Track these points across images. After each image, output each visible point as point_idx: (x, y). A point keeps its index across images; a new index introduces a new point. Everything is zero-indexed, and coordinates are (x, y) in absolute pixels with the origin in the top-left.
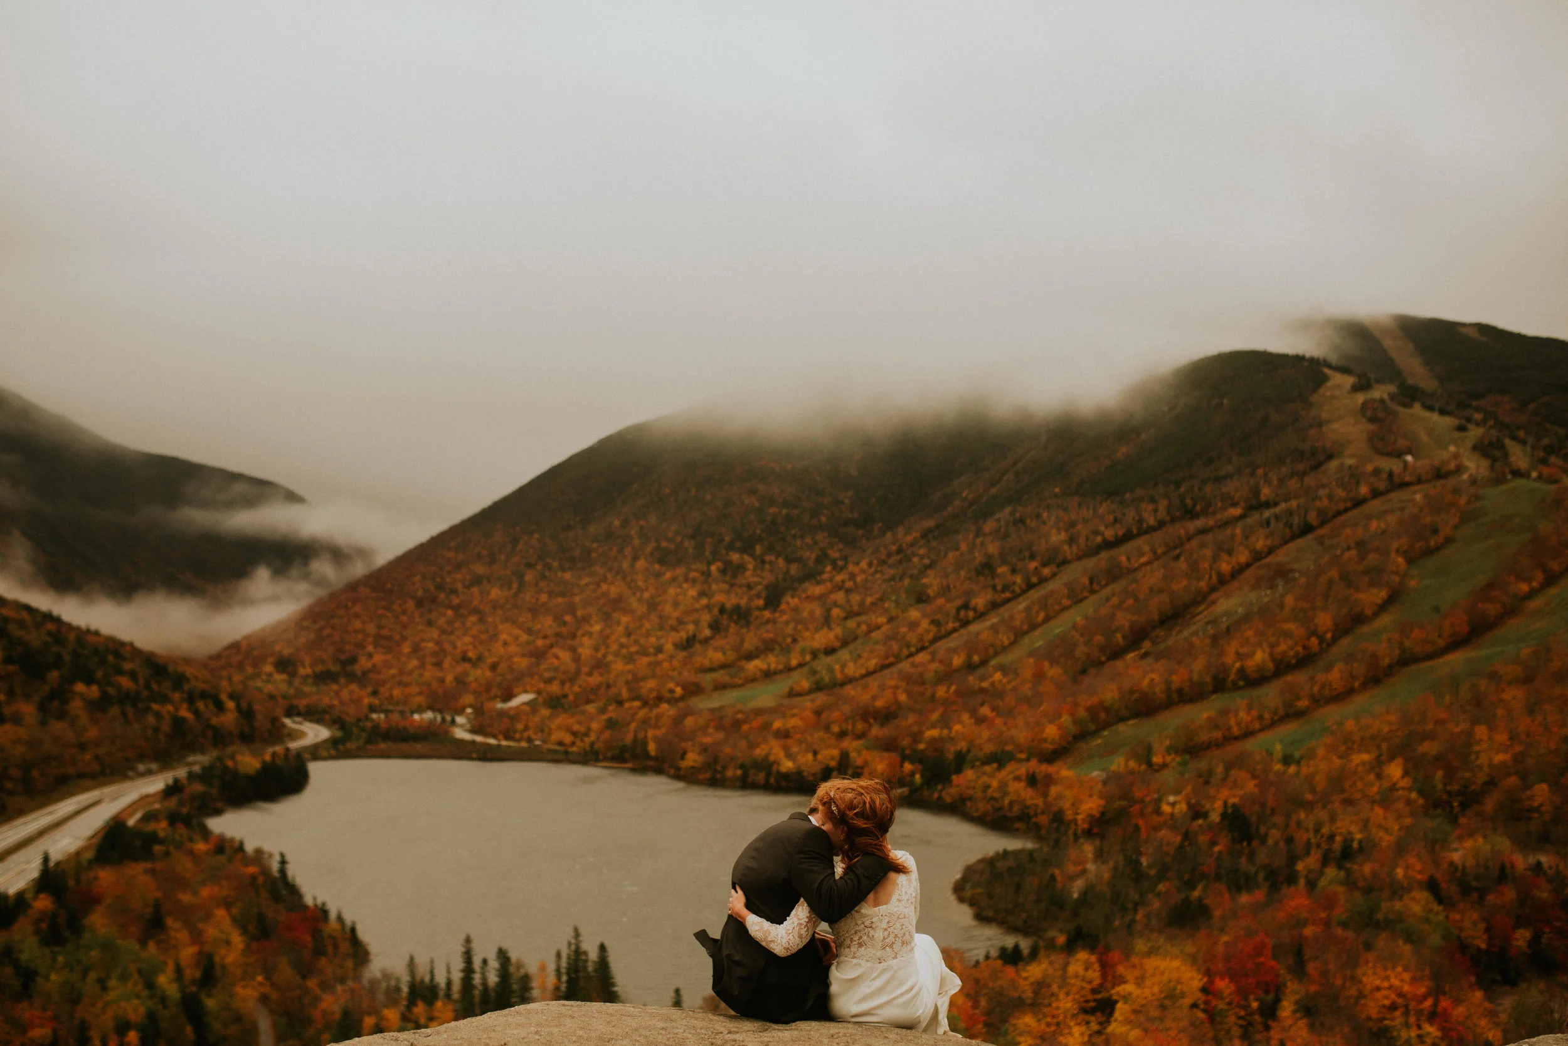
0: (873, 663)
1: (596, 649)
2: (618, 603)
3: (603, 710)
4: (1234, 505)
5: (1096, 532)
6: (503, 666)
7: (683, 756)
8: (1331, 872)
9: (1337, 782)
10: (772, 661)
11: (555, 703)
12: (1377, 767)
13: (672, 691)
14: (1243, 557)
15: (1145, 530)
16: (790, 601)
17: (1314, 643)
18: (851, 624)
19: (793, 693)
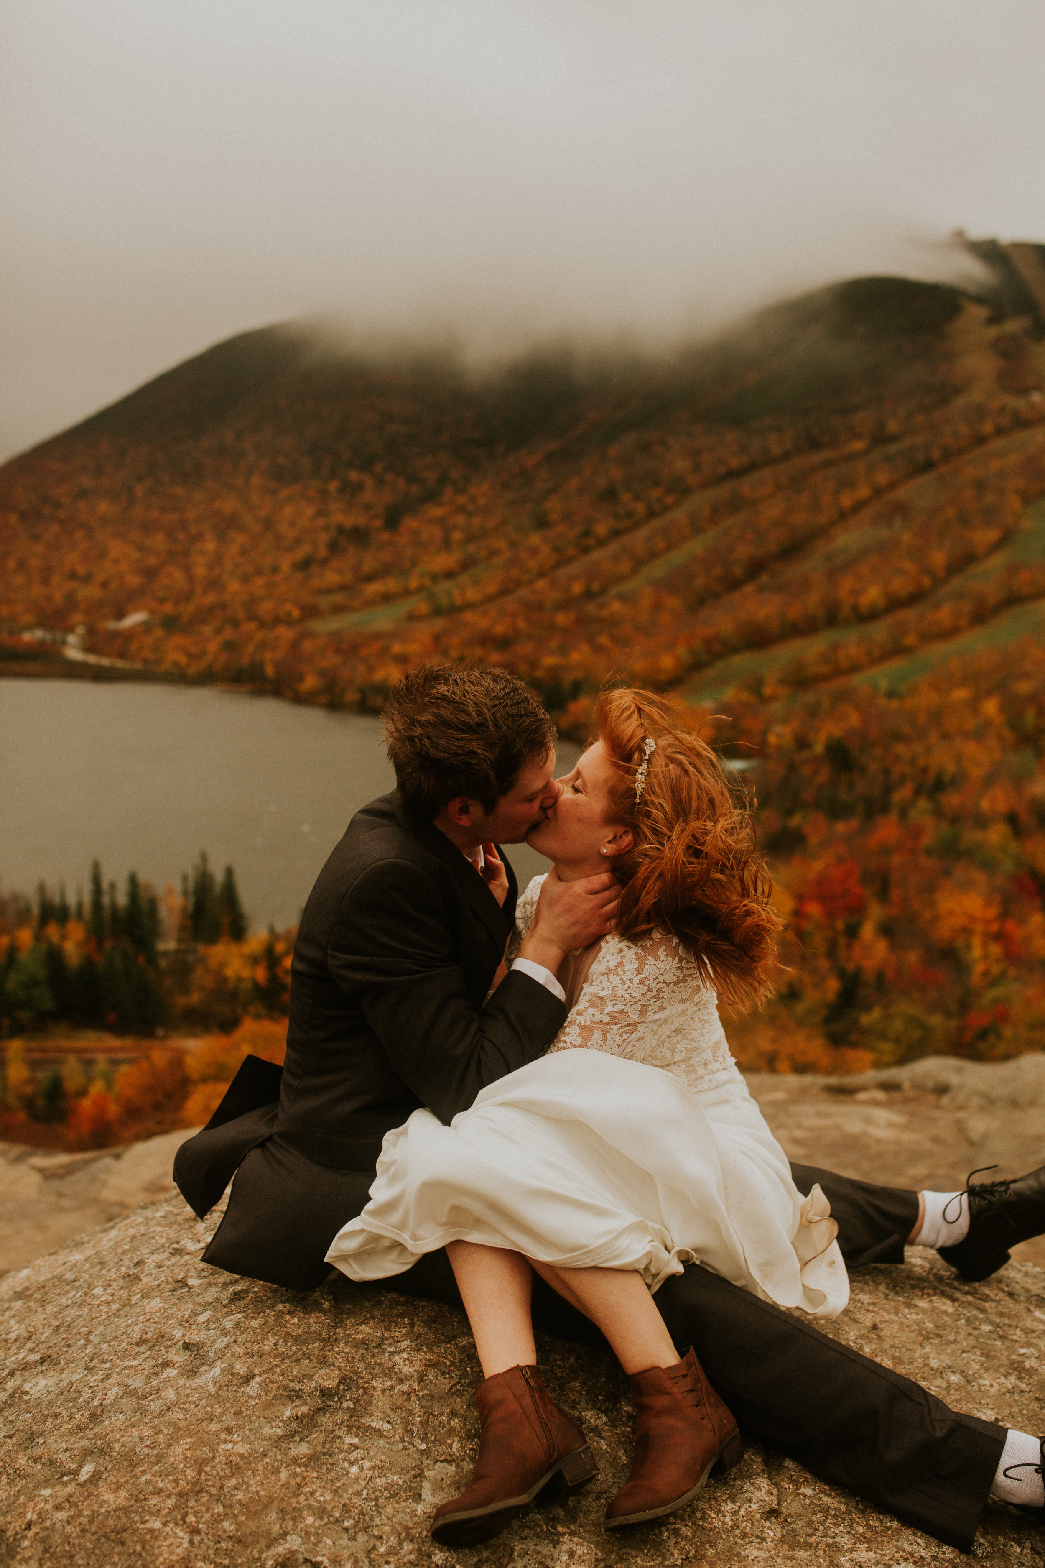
0: (492, 588)
1: (211, 567)
2: (232, 521)
3: (218, 631)
4: (859, 436)
5: (721, 460)
6: (114, 584)
7: (301, 678)
8: (923, 804)
9: (937, 716)
10: (391, 584)
11: (171, 624)
12: (975, 704)
13: (289, 613)
14: (864, 491)
15: (769, 461)
16: (409, 522)
17: (926, 581)
18: (472, 548)
19: (412, 618)
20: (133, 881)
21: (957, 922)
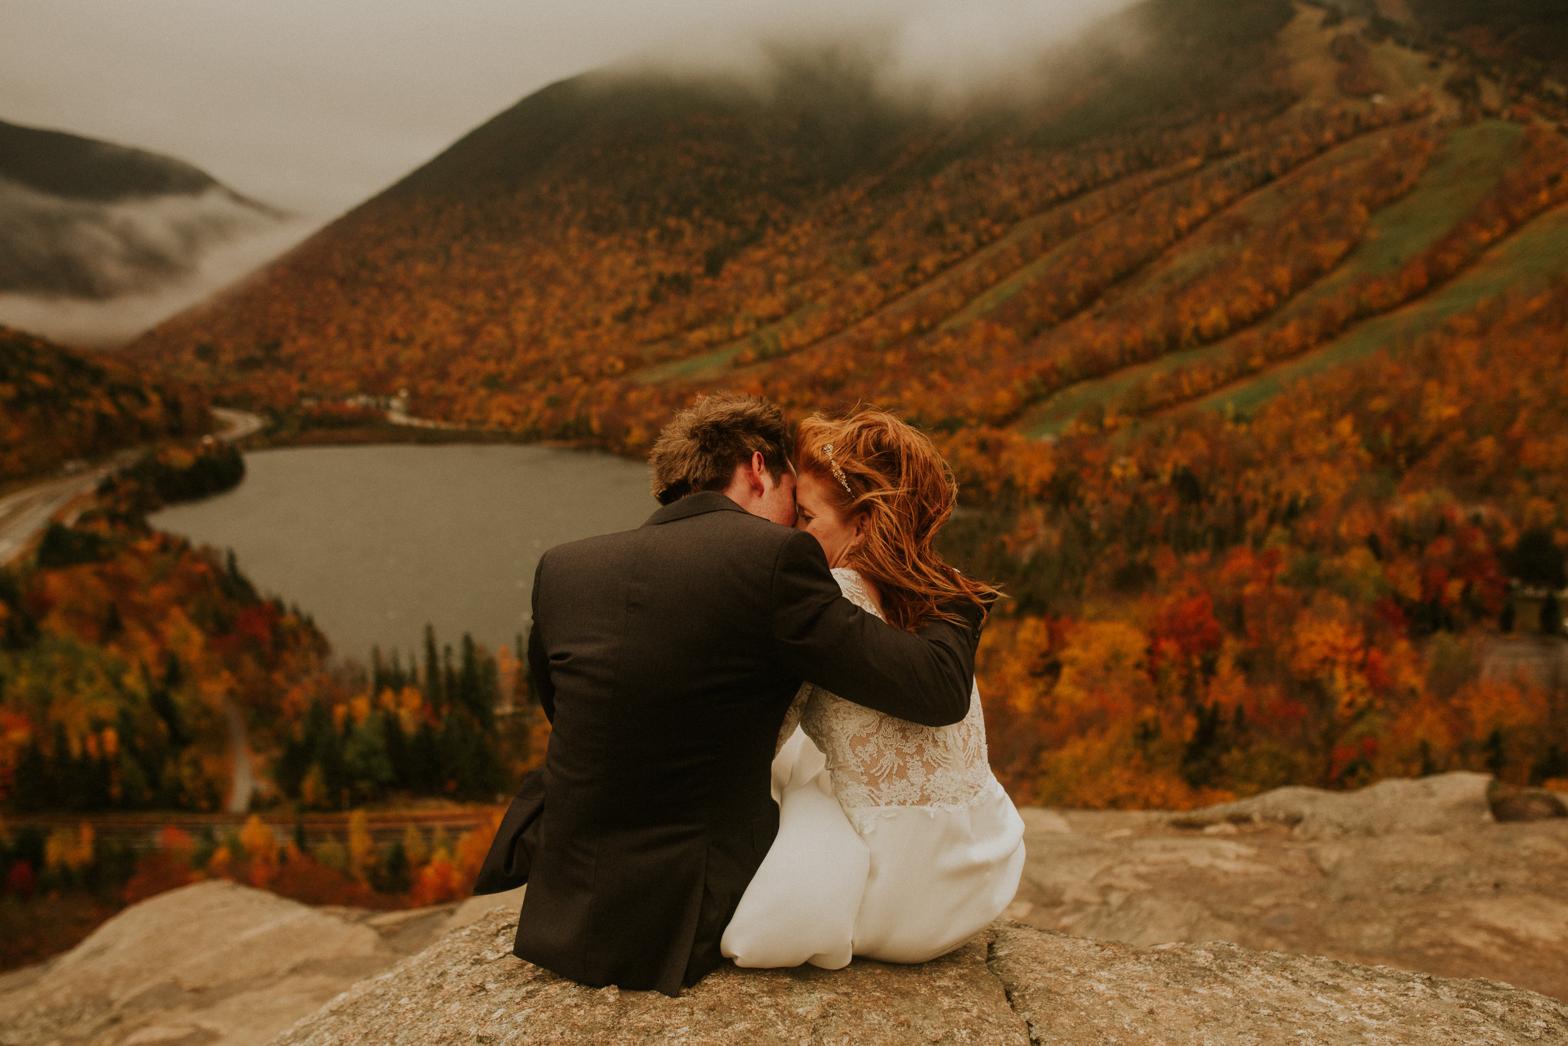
0: (819, 330)
1: (531, 323)
2: (551, 276)
3: (542, 388)
4: (1194, 153)
5: (1050, 186)
6: (435, 348)
7: (628, 432)
8: (1278, 531)
9: (1287, 439)
10: (715, 331)
11: (493, 383)
12: (1327, 425)
13: (612, 366)
14: (1201, 210)
15: (1100, 183)
16: (731, 267)
17: (1271, 298)
18: (796, 289)
19: (738, 364)
20: (468, 642)
21: (1318, 652)
